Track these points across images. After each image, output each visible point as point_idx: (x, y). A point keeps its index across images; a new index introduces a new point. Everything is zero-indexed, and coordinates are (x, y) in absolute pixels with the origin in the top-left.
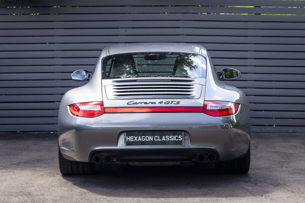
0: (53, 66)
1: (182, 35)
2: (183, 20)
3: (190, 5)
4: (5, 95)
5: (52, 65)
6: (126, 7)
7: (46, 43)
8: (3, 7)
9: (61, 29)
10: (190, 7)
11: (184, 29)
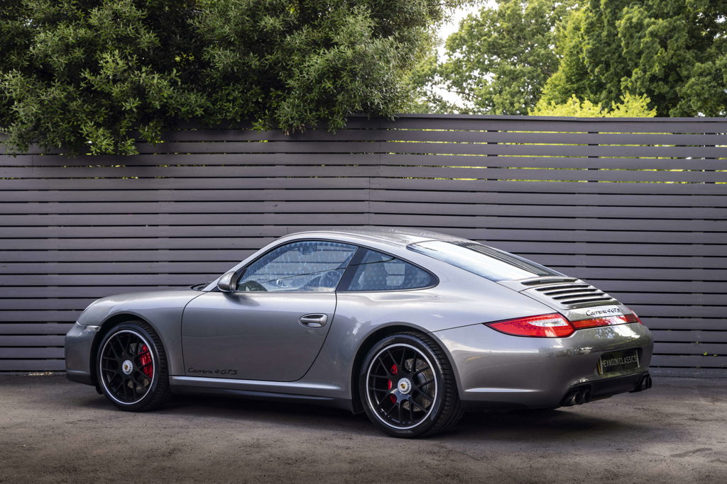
0: (155, 263)
1: (368, 213)
2: (369, 189)
3: (381, 163)
4: (76, 310)
5: (153, 262)
6: (276, 167)
7: (145, 226)
8: (79, 166)
9: (169, 201)
10: (381, 167)
11: (371, 203)
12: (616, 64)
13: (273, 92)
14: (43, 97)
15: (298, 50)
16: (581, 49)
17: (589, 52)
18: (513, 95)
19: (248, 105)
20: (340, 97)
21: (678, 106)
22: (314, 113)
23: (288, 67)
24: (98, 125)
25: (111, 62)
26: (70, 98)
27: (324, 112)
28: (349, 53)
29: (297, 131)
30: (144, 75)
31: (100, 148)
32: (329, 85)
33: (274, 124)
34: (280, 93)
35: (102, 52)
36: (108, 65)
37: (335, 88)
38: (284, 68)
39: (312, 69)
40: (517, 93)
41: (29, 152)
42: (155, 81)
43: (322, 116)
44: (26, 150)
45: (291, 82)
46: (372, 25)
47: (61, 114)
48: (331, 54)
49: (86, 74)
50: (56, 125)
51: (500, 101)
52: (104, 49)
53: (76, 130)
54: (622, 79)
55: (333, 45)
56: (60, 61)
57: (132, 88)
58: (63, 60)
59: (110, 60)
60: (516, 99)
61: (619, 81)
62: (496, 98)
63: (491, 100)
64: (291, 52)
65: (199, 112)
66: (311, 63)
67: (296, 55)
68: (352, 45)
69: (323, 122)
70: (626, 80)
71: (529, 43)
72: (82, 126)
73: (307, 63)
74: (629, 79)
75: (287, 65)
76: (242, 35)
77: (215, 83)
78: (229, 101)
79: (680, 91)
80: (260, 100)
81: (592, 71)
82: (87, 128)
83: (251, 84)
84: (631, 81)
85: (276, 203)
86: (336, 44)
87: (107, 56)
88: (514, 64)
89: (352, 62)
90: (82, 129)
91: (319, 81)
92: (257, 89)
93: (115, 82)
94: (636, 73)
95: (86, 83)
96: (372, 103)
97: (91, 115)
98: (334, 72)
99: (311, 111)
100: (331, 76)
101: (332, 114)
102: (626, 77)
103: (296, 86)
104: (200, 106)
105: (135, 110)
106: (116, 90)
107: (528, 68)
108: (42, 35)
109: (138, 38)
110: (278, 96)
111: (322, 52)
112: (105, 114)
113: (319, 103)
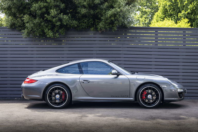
2: (122, 47)
9: (67, 51)
10: (126, 41)
12: (177, 9)
13: (96, 21)
14: (34, 22)
15: (104, 9)
16: (166, 5)
17: (169, 6)
18: (145, 18)
19: (89, 24)
20: (116, 22)
21: (195, 21)
22: (108, 26)
23: (102, 14)
24: (49, 30)
25: (53, 12)
26: (41, 22)
27: (111, 26)
28: (119, 10)
29: (103, 31)
30: (62, 16)
31: (50, 36)
32: (113, 18)
33: (96, 29)
34: (98, 21)
35: (50, 9)
36: (52, 13)
37: (115, 19)
38: (100, 14)
39: (108, 14)
40: (147, 17)
41: (30, 37)
42: (65, 17)
43: (110, 27)
44: (29, 37)
45: (102, 18)
46: (126, 2)
47: (39, 27)
48: (113, 10)
49: (46, 15)
50: (37, 29)
51: (142, 20)
52: (51, 9)
53: (43, 31)
54: (179, 14)
55: (114, 8)
56: (39, 12)
57: (58, 19)
58: (40, 12)
59: (53, 11)
60: (146, 19)
61: (178, 14)
62: (140, 19)
63: (139, 20)
64: (102, 9)
65: (76, 26)
66: (108, 12)
67: (104, 10)
68: (119, 8)
69: (111, 29)
70: (180, 14)
71: (150, 2)
72: (44, 30)
73: (107, 13)
74: (181, 14)
75: (101, 13)
76: (89, 5)
77: (80, 18)
78: (83, 23)
79: (196, 17)
80: (92, 23)
81: (169, 11)
82: (46, 30)
83: (90, 18)
84: (182, 14)
85: (97, 51)
86: (115, 7)
87: (52, 11)
88: (146, 9)
89: (119, 12)
90: (44, 31)
91: (110, 18)
92: (91, 20)
93: (54, 18)
94: (183, 12)
95: (46, 18)
96: (125, 24)
97: (47, 26)
98: (114, 15)
99: (107, 26)
100: (114, 16)
101: (113, 26)
102: (180, 13)
103: (104, 19)
104: (76, 24)
105: (59, 25)
106: (54, 20)
107: (150, 10)
108: (35, 5)
109: (60, 6)
110: (98, 22)
111: (111, 9)
112: (51, 26)
113: (110, 24)
